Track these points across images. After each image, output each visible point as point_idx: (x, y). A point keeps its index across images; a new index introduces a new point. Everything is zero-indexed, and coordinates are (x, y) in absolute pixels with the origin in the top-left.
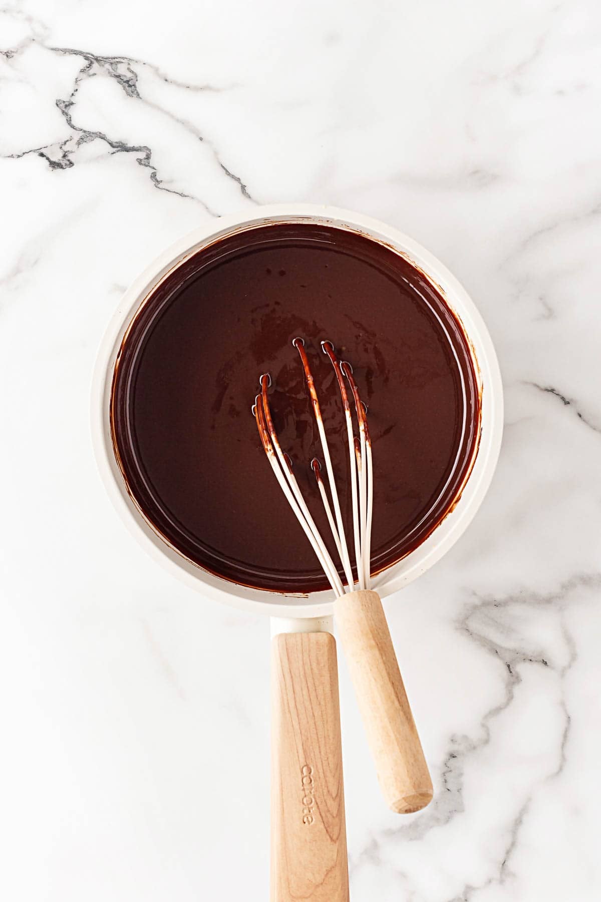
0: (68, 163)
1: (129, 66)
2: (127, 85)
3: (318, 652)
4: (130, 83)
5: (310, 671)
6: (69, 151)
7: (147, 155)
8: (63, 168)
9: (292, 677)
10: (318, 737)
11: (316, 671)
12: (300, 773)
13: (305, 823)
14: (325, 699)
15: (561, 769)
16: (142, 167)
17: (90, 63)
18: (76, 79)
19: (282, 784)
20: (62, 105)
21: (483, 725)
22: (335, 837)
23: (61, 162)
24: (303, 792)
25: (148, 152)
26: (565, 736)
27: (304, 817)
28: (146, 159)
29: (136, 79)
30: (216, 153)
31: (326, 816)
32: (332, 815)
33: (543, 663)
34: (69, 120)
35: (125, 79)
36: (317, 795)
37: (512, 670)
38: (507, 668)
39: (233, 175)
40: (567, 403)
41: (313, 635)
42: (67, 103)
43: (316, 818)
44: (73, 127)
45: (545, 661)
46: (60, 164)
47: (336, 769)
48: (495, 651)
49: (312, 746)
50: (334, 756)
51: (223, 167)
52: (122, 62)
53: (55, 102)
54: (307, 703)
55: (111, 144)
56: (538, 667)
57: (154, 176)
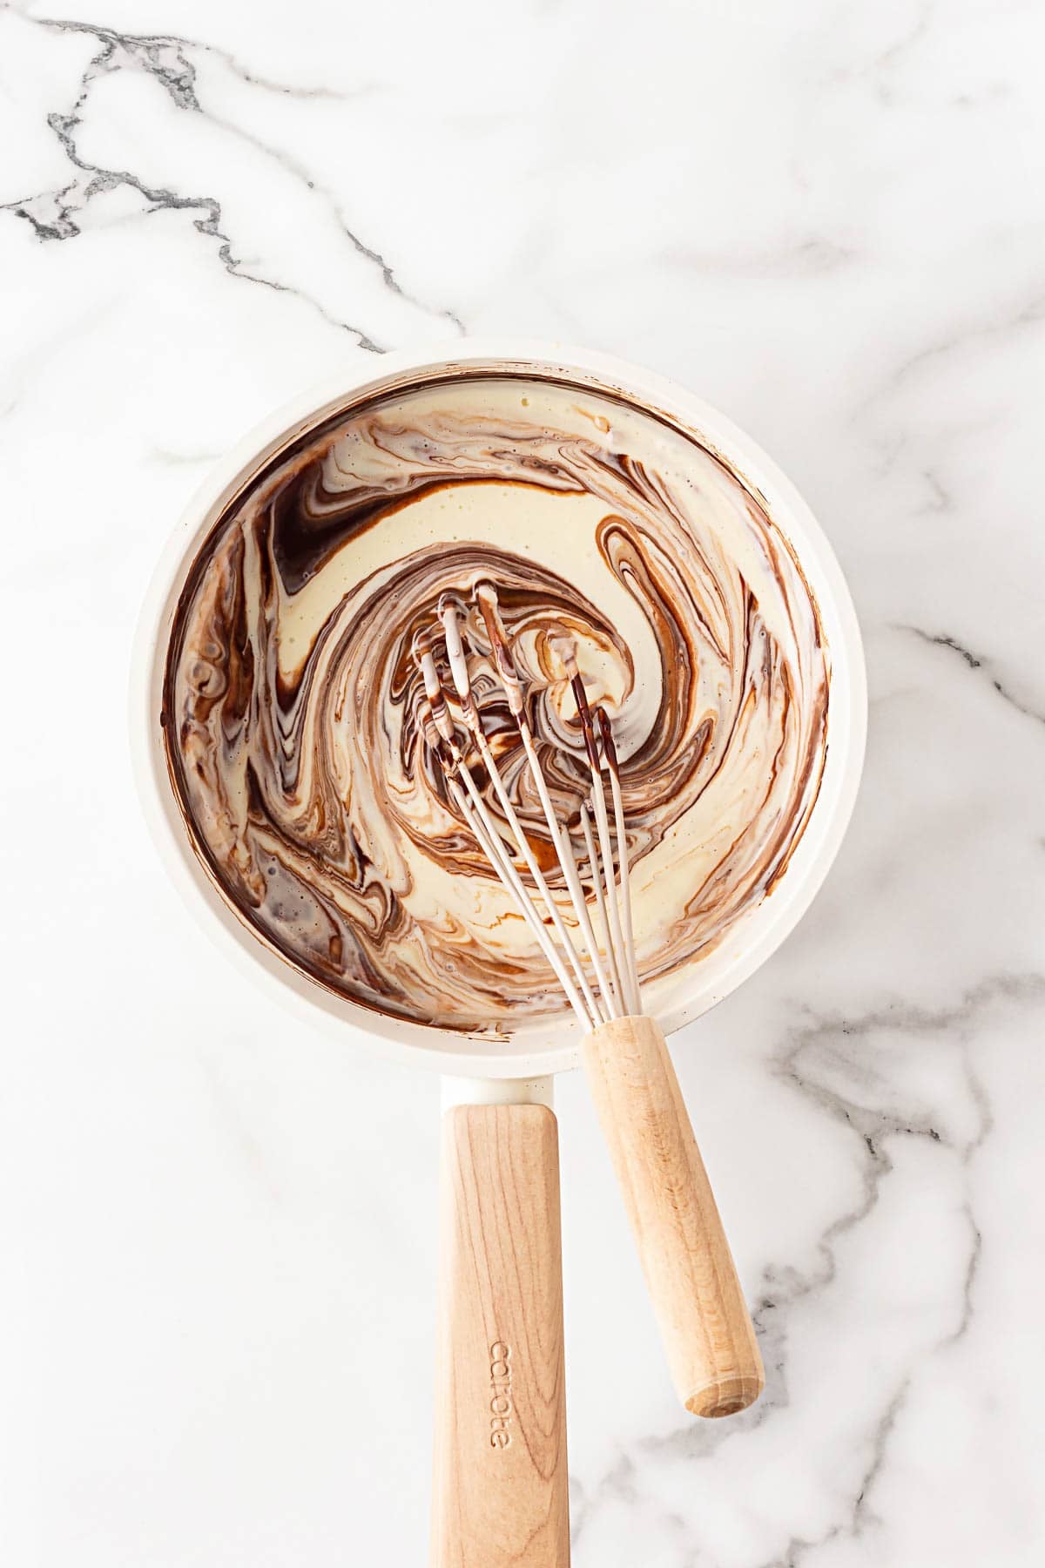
0: (69, 228)
1: (180, 53)
2: (177, 87)
3: (525, 1141)
4: (182, 83)
5: (510, 1173)
6: (71, 207)
7: (212, 215)
8: (61, 239)
9: (477, 1184)
10: (521, 1292)
11: (520, 1173)
12: (487, 1356)
13: (494, 1445)
14: (535, 1224)
15: (964, 1328)
16: (204, 236)
17: (109, 46)
18: (85, 76)
19: (454, 1373)
20: (59, 124)
21: (824, 1250)
22: (547, 1473)
23: (57, 227)
24: (493, 1390)
25: (214, 208)
26: (972, 1269)
27: (493, 1434)
28: (211, 221)
29: (192, 78)
30: (338, 212)
31: (533, 1434)
32: (542, 1431)
33: (931, 1135)
34: (71, 149)
35: (173, 77)
36: (518, 1395)
37: (874, 1149)
38: (867, 1145)
39: (368, 251)
40: (975, 664)
41: (517, 1111)
42: (68, 120)
43: (515, 1437)
44: (78, 163)
45: (935, 1131)
46: (56, 230)
47: (553, 1350)
48: (845, 1114)
49: (511, 1308)
50: (550, 1325)
51: (351, 236)
52: (168, 46)
53: (47, 119)
54: (504, 1232)
55: (148, 195)
56: (922, 1144)
57: (225, 252)
